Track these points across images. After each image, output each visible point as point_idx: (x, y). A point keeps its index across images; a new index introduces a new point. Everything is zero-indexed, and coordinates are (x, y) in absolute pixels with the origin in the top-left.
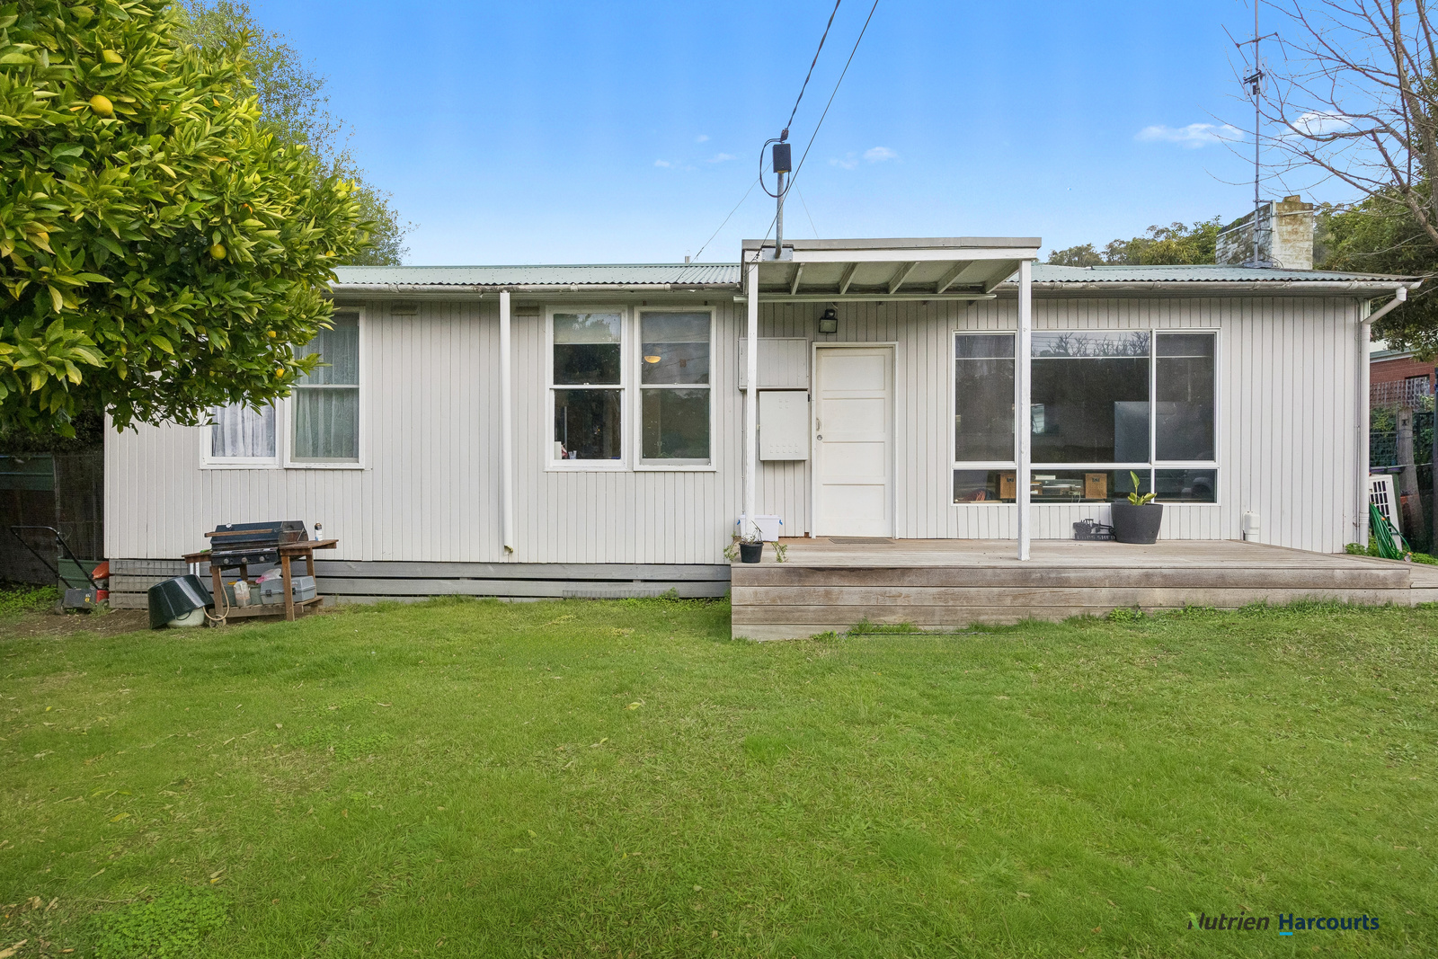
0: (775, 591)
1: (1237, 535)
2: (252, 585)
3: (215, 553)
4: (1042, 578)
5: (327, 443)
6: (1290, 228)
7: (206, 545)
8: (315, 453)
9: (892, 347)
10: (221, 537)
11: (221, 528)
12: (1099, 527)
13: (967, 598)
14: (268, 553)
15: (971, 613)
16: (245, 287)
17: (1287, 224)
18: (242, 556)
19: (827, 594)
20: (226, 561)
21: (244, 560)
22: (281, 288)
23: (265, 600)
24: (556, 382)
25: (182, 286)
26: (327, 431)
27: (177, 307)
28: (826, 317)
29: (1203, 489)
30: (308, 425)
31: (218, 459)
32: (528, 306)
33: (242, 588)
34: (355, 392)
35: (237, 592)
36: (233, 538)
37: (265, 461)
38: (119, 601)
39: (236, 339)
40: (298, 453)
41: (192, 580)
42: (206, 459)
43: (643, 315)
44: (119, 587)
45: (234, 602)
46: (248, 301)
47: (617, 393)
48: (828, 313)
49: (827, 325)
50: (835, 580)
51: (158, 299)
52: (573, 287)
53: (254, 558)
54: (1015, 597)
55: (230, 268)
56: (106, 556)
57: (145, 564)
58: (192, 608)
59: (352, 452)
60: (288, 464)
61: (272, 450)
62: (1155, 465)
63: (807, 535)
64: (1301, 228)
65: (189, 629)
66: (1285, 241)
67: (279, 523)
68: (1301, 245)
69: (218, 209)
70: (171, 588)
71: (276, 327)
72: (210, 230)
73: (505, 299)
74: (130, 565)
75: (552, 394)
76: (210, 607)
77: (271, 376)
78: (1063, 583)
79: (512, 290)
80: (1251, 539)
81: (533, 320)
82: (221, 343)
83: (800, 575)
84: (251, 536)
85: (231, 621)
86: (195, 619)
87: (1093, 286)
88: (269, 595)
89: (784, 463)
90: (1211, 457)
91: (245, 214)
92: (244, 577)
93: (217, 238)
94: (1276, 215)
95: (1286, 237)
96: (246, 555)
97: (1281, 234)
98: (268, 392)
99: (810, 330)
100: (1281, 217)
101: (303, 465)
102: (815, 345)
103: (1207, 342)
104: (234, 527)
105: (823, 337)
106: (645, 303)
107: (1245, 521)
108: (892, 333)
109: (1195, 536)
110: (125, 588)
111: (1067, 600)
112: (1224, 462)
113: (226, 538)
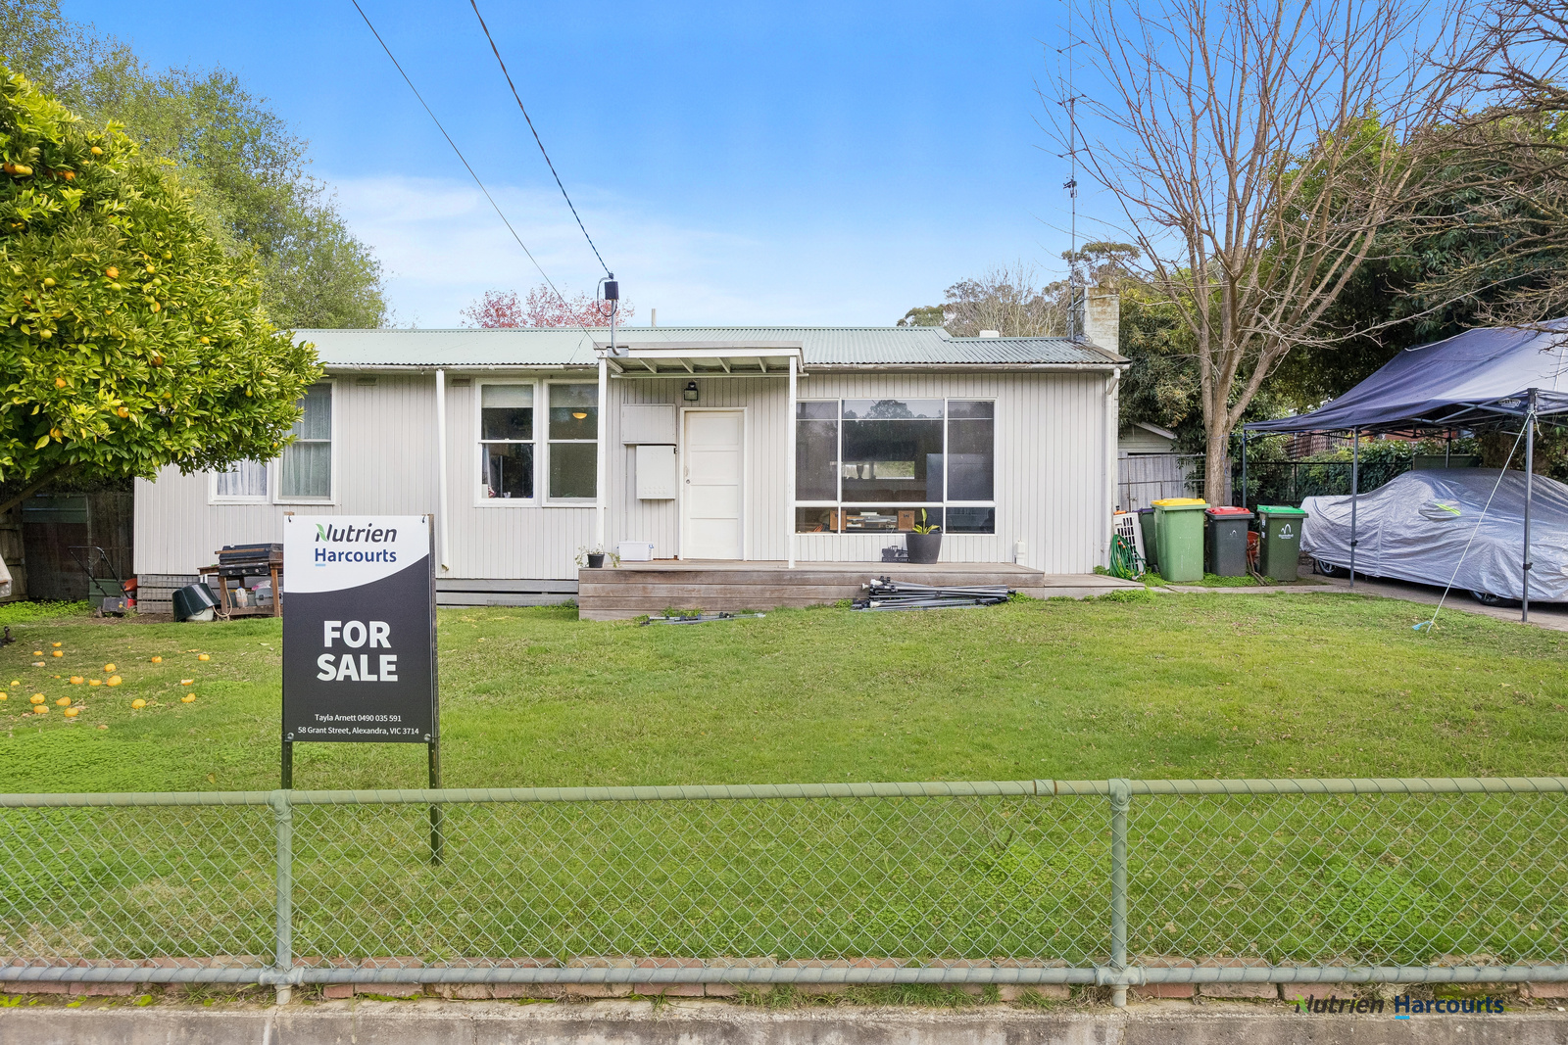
0: (609, 587)
1: (1009, 559)
2: (248, 589)
3: (221, 567)
4: (791, 579)
5: (307, 485)
6: (1099, 309)
7: (215, 561)
8: (298, 493)
9: (742, 411)
10: (227, 555)
11: (226, 548)
12: (901, 552)
13: (740, 592)
14: (262, 567)
15: (742, 602)
16: (260, 406)
17: (1097, 305)
18: (242, 568)
19: (644, 588)
20: (231, 572)
21: (244, 571)
22: (277, 404)
23: (259, 603)
24: (483, 438)
25: (232, 408)
26: (307, 476)
27: (231, 419)
28: (689, 389)
29: (984, 523)
30: (292, 472)
31: (223, 497)
32: (459, 380)
33: (242, 594)
34: (328, 444)
35: (238, 596)
36: (236, 555)
37: (258, 499)
38: (145, 607)
39: (255, 429)
40: (284, 493)
41: (204, 587)
42: (213, 497)
43: (551, 387)
44: (144, 597)
45: (236, 604)
46: (260, 413)
47: (530, 447)
48: (692, 386)
49: (692, 394)
50: (650, 579)
51: (222, 415)
52: (491, 367)
53: (251, 572)
54: (772, 592)
55: (253, 400)
56: (135, 572)
57: (165, 578)
58: (205, 607)
59: (326, 491)
60: (276, 501)
61: (264, 491)
62: (946, 504)
63: (676, 558)
64: (1109, 309)
65: (203, 622)
66: (1095, 320)
67: (269, 545)
68: (1109, 323)
69: (250, 376)
70: (189, 591)
71: (274, 422)
72: (246, 386)
73: (440, 376)
74: (154, 579)
75: (481, 447)
76: (218, 607)
77: (271, 447)
78: (805, 582)
79: (445, 367)
80: (1018, 562)
81: (466, 389)
82: (248, 433)
83: (626, 576)
84: (248, 554)
85: (233, 617)
86: (206, 616)
87: (882, 367)
88: (261, 598)
89: (658, 501)
90: (991, 498)
91: (262, 378)
92: (242, 585)
93: (249, 388)
94: (1088, 298)
95: (1096, 317)
96: (245, 568)
97: (1092, 314)
98: (269, 455)
99: (679, 400)
100: (1092, 300)
101: (288, 502)
102: (682, 410)
103: (988, 408)
104: (237, 547)
105: (689, 403)
106: (551, 377)
107: (1015, 548)
108: (742, 400)
109: (977, 560)
110: (149, 597)
111: (808, 594)
112: (1000, 502)
113: (230, 555)
